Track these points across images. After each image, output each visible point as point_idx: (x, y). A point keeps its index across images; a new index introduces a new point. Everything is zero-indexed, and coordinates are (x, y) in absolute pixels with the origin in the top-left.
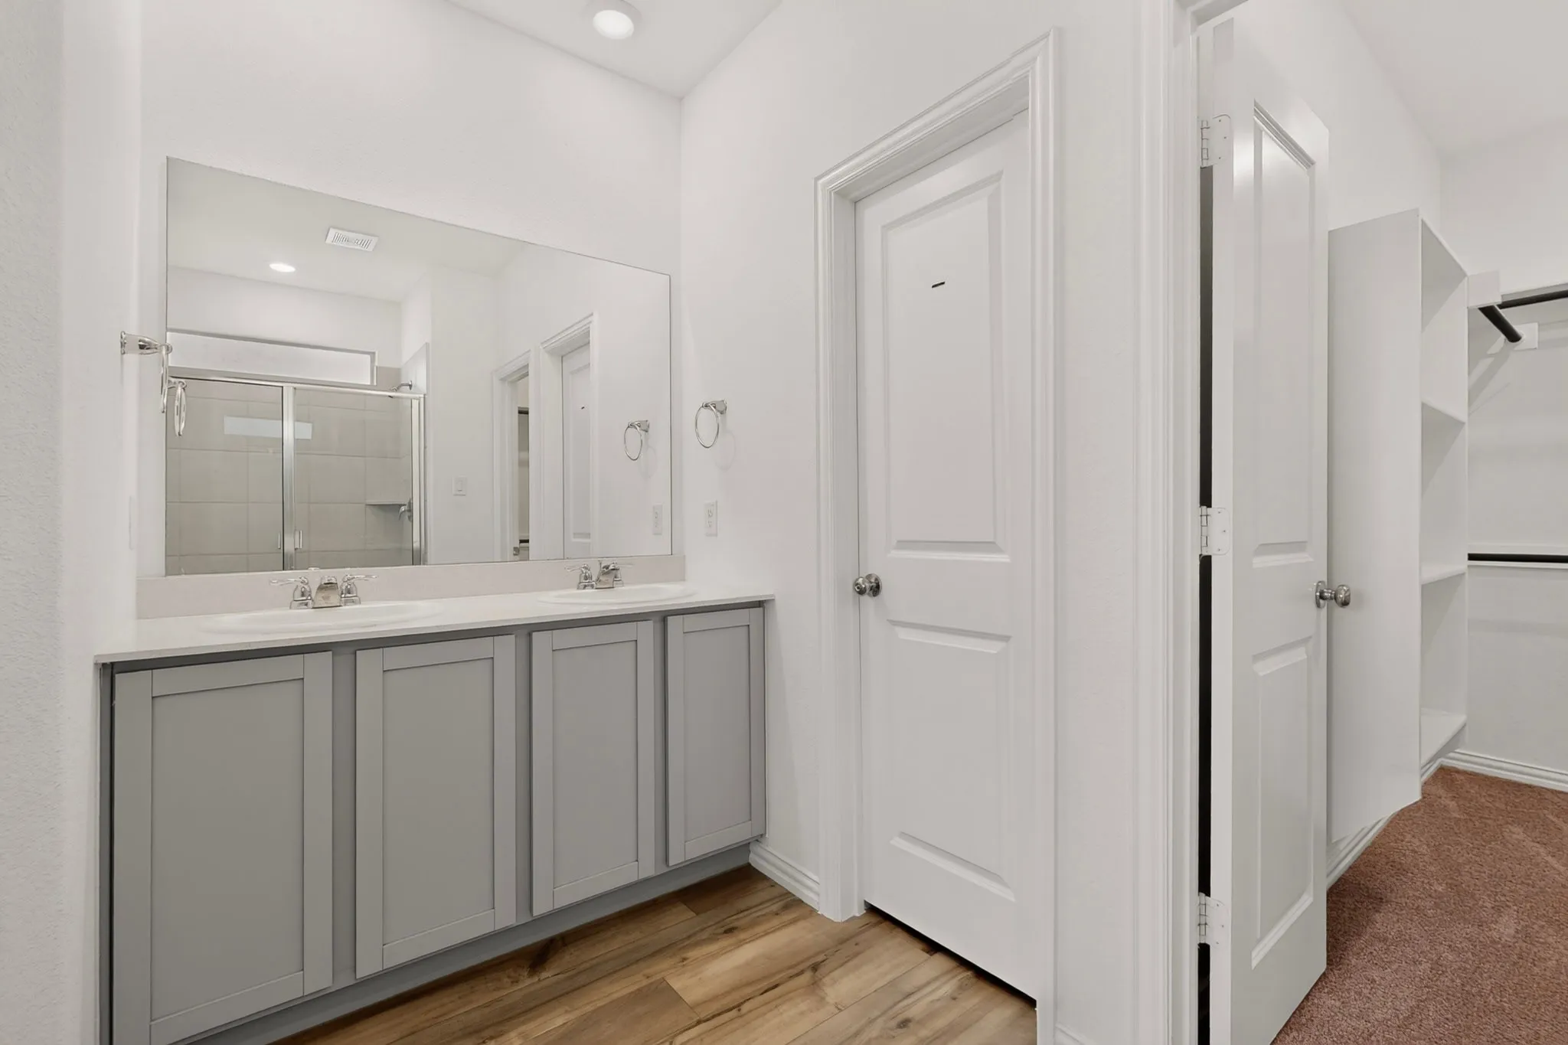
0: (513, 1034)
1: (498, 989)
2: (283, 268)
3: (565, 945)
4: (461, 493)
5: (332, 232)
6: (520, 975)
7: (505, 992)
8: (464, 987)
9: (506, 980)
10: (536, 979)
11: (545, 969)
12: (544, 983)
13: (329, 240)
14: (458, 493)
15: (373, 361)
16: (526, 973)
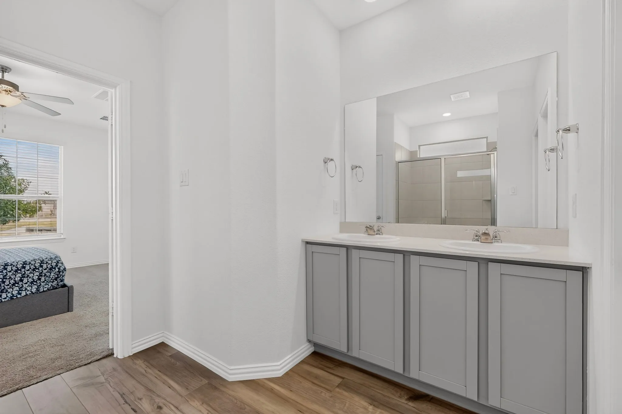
0: (379, 410)
1: (393, 394)
2: (447, 115)
3: (430, 401)
4: (514, 194)
5: (452, 96)
6: (404, 396)
7: (393, 397)
8: (386, 385)
9: (399, 394)
10: (406, 402)
11: (412, 402)
12: (407, 406)
13: (453, 100)
14: (513, 194)
15: (487, 140)
16: (406, 398)
